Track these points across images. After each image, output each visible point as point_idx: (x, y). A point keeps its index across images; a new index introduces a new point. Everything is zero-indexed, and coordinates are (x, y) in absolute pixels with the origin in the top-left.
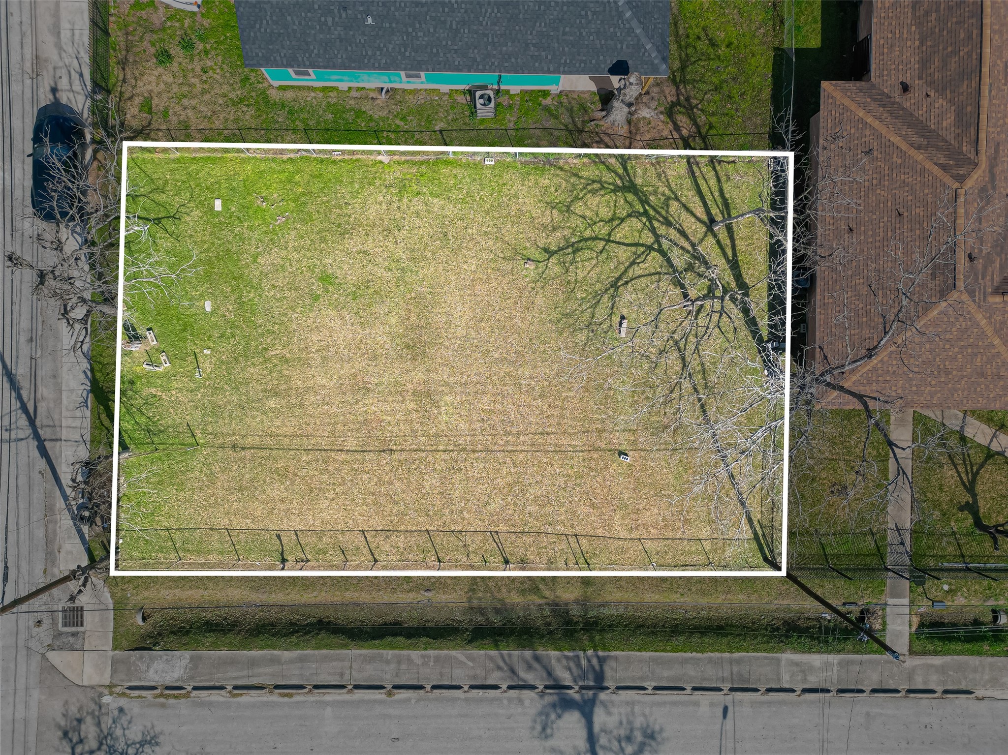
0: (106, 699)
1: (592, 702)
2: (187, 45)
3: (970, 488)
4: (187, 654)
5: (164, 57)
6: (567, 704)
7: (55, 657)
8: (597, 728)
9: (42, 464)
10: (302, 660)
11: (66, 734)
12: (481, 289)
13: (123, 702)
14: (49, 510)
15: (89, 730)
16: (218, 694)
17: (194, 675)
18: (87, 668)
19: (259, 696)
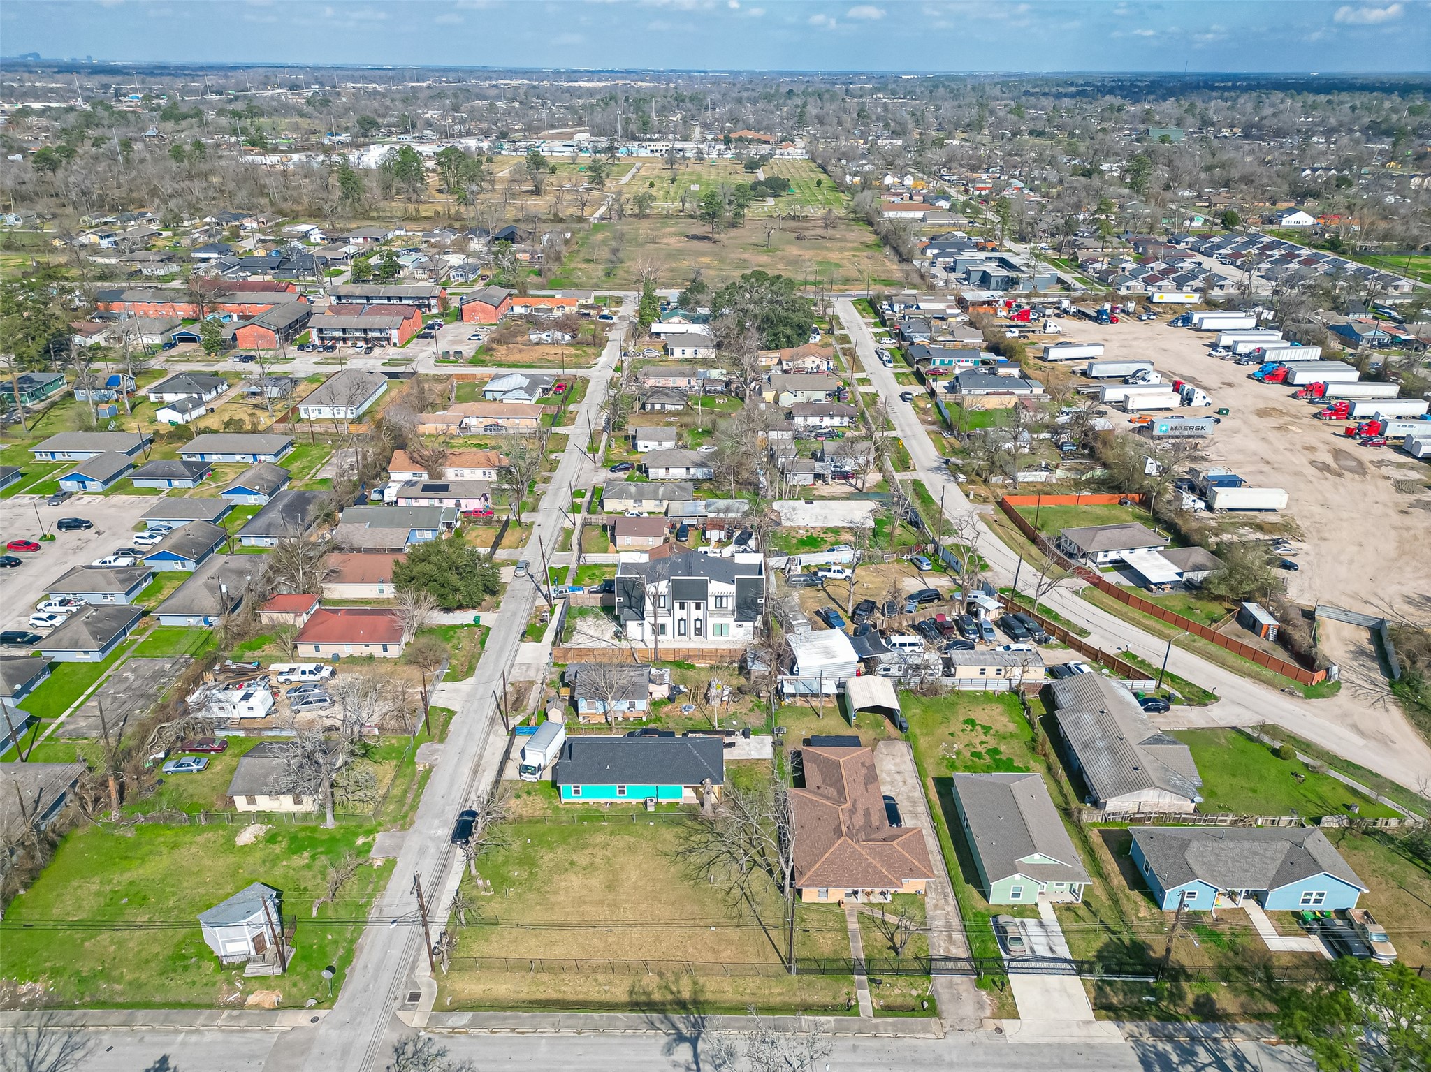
0: (423, 1033)
1: (697, 1038)
2: (529, 793)
3: (891, 940)
4: (471, 1014)
5: (518, 797)
6: (680, 1038)
7: (400, 1014)
8: (699, 1050)
9: (422, 931)
10: (533, 1017)
11: (396, 1050)
12: (644, 866)
13: (430, 1035)
14: (419, 950)
15: (410, 1049)
16: (483, 1032)
17: (472, 1023)
18: (416, 1019)
19: (506, 1033)
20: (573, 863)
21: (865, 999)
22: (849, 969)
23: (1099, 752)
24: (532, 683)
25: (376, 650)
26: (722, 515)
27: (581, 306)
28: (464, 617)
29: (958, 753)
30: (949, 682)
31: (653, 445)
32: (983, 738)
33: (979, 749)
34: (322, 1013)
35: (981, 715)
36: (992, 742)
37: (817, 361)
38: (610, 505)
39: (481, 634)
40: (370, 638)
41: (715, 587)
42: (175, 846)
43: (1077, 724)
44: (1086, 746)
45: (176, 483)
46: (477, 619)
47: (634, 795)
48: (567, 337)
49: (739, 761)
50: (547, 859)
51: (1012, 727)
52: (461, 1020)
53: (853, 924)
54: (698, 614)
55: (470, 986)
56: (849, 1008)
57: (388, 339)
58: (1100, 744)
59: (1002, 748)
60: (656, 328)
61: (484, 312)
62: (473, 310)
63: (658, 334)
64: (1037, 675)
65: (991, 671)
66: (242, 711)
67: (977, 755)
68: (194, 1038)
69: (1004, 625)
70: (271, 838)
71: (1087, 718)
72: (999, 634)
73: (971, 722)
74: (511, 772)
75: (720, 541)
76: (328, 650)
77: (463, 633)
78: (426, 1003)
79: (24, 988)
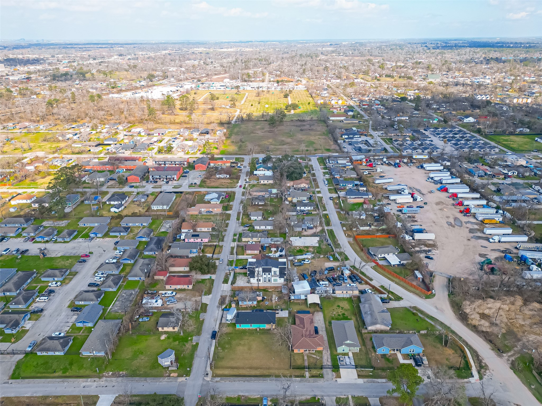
0: (210, 382)
2: (228, 326)
4: (220, 378)
5: (226, 327)
7: (205, 378)
10: (234, 378)
12: (257, 344)
13: (212, 382)
16: (223, 382)
17: (221, 380)
18: (208, 379)
19: (228, 382)
20: (240, 344)
21: (307, 374)
22: (304, 368)
23: (368, 314)
24: (227, 296)
25: (186, 287)
26: (276, 243)
27: (231, 163)
28: (207, 277)
29: (334, 315)
30: (334, 295)
31: (255, 218)
32: (341, 311)
33: (340, 314)
34: (187, 378)
35: (342, 304)
36: (343, 312)
37: (305, 185)
38: (244, 239)
39: (212, 281)
40: (184, 284)
41: (274, 269)
42: (146, 340)
43: (364, 307)
44: (365, 313)
45: (122, 234)
46: (211, 277)
47: (254, 326)
48: (228, 176)
49: (279, 317)
50: (234, 342)
51: (349, 307)
52: (218, 379)
53: (306, 358)
54: (270, 276)
55: (219, 372)
56: (303, 376)
57: (173, 178)
58: (369, 313)
59: (346, 313)
60: (255, 172)
61: (201, 167)
62: (198, 166)
63: (256, 175)
64: (356, 293)
65: (345, 292)
66: (155, 305)
68: (161, 383)
69: (350, 277)
70: (168, 338)
71: (367, 305)
72: (349, 281)
73: (339, 306)
74: (224, 321)
75: (275, 251)
76: (173, 287)
77: (207, 281)
78: (210, 376)
79: (121, 373)
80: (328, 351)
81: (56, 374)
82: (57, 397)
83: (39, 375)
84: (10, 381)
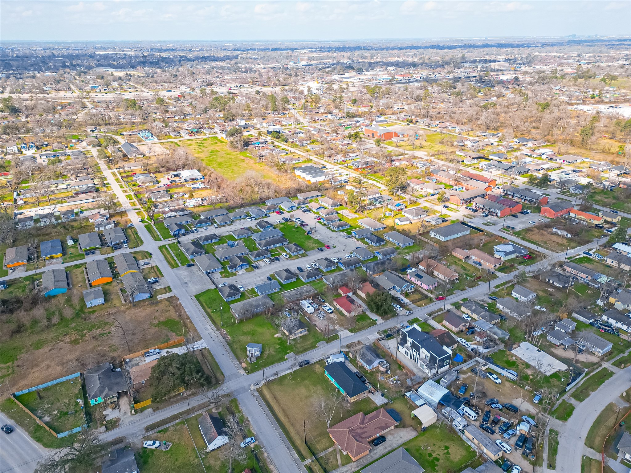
2: (323, 367)
4: (259, 395)
5: (321, 366)
10: (264, 404)
16: (255, 399)
17: (257, 397)
18: (252, 387)
19: (257, 402)
20: (308, 387)
21: (308, 461)
22: (314, 454)
24: (363, 344)
27: (606, 222)
28: (376, 317)
29: (426, 450)
31: (517, 296)
32: (441, 454)
33: (435, 455)
34: (245, 374)
35: (454, 450)
36: (442, 457)
38: (463, 309)
39: (373, 324)
42: (268, 329)
46: (378, 320)
49: (371, 399)
50: (307, 382)
51: (456, 460)
52: (256, 394)
53: (331, 449)
55: (265, 392)
56: (303, 458)
59: (442, 461)
60: (617, 246)
61: (550, 212)
65: (476, 441)
67: (430, 455)
68: (231, 363)
70: (281, 339)
73: (447, 448)
75: (479, 342)
76: (338, 306)
77: (369, 321)
78: (257, 387)
79: (229, 337)
80: (357, 467)
81: (209, 310)
82: (191, 322)
83: (204, 304)
84: (194, 297)
